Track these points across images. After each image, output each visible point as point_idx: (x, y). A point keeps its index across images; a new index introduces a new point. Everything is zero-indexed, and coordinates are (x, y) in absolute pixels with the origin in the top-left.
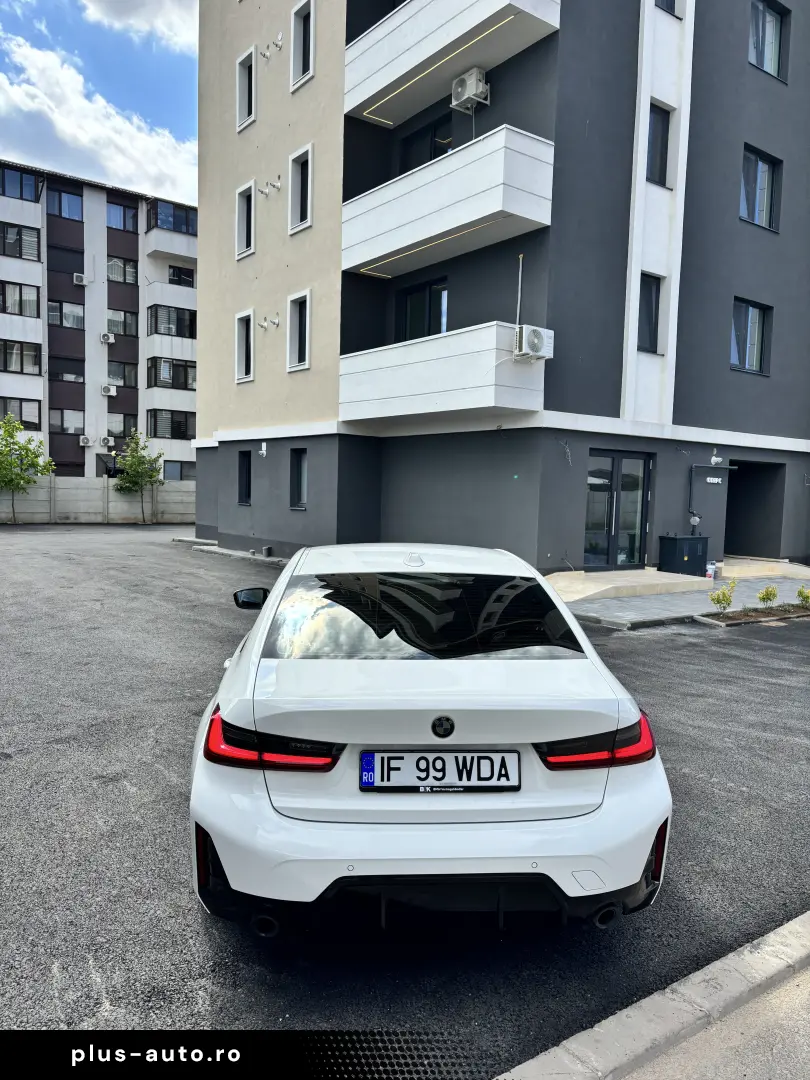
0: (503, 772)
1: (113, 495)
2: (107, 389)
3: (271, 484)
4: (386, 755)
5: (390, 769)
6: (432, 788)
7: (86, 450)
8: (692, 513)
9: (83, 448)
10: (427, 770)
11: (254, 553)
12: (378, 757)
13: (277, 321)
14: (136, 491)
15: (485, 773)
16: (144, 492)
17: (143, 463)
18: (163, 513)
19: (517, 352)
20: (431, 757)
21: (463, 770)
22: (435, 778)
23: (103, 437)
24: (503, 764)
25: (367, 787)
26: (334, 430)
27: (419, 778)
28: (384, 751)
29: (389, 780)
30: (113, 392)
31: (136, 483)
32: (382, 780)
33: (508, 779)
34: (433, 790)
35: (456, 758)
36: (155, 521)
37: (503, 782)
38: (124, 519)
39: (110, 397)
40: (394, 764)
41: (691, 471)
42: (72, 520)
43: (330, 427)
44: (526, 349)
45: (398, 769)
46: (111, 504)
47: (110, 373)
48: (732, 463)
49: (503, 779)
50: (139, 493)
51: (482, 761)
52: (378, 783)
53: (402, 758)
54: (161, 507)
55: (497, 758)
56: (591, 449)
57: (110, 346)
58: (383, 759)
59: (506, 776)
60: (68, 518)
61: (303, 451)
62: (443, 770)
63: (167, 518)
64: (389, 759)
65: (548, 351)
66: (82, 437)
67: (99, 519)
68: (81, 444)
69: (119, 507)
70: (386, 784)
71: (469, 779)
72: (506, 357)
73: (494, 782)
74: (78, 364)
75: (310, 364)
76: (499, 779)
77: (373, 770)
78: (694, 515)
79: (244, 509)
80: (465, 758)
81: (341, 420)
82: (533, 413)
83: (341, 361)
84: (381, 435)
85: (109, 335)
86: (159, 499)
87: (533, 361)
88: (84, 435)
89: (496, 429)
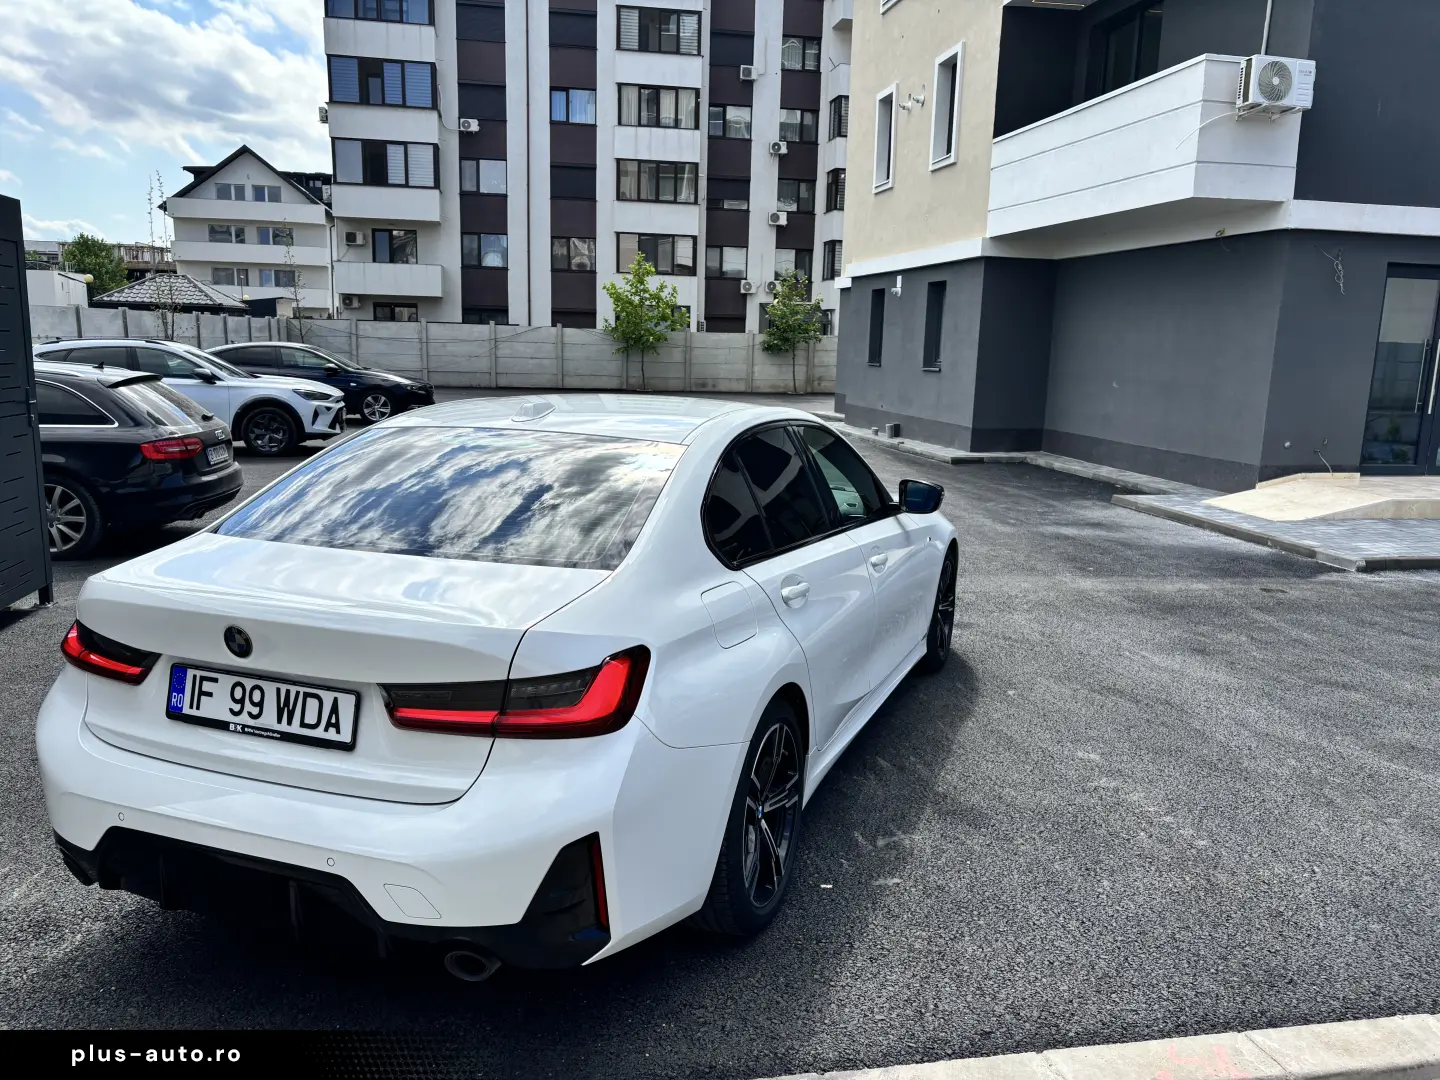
0: (333, 721)
1: (759, 356)
2: (775, 217)
3: (904, 335)
4: (199, 673)
5: (202, 693)
6: (244, 726)
7: (748, 298)
9: (745, 296)
10: (241, 701)
11: (876, 432)
12: (190, 673)
13: (921, 98)
14: (787, 351)
15: (311, 719)
16: (797, 352)
17: (797, 313)
18: (820, 379)
19: (1239, 103)
20: (249, 683)
21: (285, 709)
22: (250, 714)
23: (769, 281)
24: (335, 709)
25: (174, 713)
26: (978, 253)
27: (231, 710)
28: (197, 667)
29: (198, 708)
30: (783, 221)
31: (787, 340)
32: (191, 707)
33: (338, 732)
34: (245, 730)
35: (278, 690)
36: (809, 390)
37: (331, 735)
38: (772, 387)
39: (779, 228)
40: (207, 686)
42: (710, 388)
43: (972, 248)
44: (1255, 96)
45: (210, 694)
46: (756, 369)
47: (781, 196)
49: (332, 730)
50: (790, 355)
51: (309, 699)
52: (186, 710)
53: (215, 680)
54: (818, 372)
55: (328, 697)
56: (1391, 265)
57: (782, 158)
58: (195, 677)
59: (337, 726)
60: (704, 385)
61: (944, 285)
62: (260, 705)
63: (826, 385)
64: (203, 679)
65: (1303, 97)
66: (743, 282)
67: (742, 387)
68: (743, 291)
69: (767, 371)
70: (194, 712)
71: (290, 723)
72: (1219, 114)
73: (319, 733)
74: (740, 186)
75: (957, 157)
76: (326, 730)
77: (182, 691)
79: (874, 372)
80: (288, 692)
81: (988, 236)
82: (1273, 206)
83: (994, 146)
84: (1057, 256)
85: (781, 143)
86: (816, 361)
87: (1275, 117)
88: (746, 279)
89: (1213, 236)
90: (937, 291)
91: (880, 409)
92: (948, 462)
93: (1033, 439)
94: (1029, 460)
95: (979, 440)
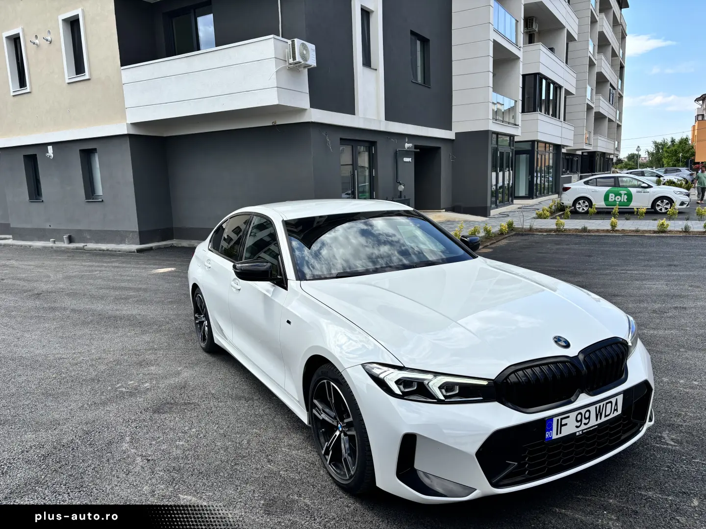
8: (399, 183)
13: (49, 38)
19: (291, 61)
26: (124, 131)
41: (396, 153)
43: (122, 129)
44: (298, 59)
48: (416, 147)
56: (341, 139)
61: (93, 151)
65: (312, 62)
72: (282, 65)
75: (90, 74)
78: (400, 184)
79: (37, 205)
81: (129, 123)
82: (302, 111)
83: (122, 71)
84: (165, 135)
87: (300, 69)
89: (271, 124)
90: (88, 153)
91: (49, 227)
92: (134, 252)
93: (167, 233)
94: (175, 245)
95: (144, 237)
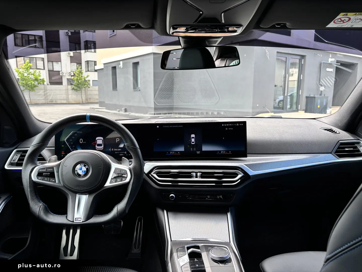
1: (70, 92)
2: (69, 53)
7: (63, 77)
8: (321, 85)
11: (119, 111)
14: (79, 90)
16: (82, 91)
17: (82, 79)
18: (90, 99)
23: (69, 72)
26: (151, 51)
30: (72, 55)
31: (79, 87)
36: (87, 102)
38: (74, 101)
39: (71, 57)
41: (321, 64)
42: (54, 102)
46: (70, 96)
47: (70, 47)
50: (80, 91)
54: (89, 97)
56: (277, 52)
57: (69, 36)
60: (52, 102)
61: (138, 63)
63: (92, 101)
66: (61, 72)
67: (65, 102)
68: (61, 75)
69: (73, 96)
79: (115, 92)
85: (69, 32)
86: (88, 93)
88: (61, 71)
90: (136, 65)
91: (118, 104)
